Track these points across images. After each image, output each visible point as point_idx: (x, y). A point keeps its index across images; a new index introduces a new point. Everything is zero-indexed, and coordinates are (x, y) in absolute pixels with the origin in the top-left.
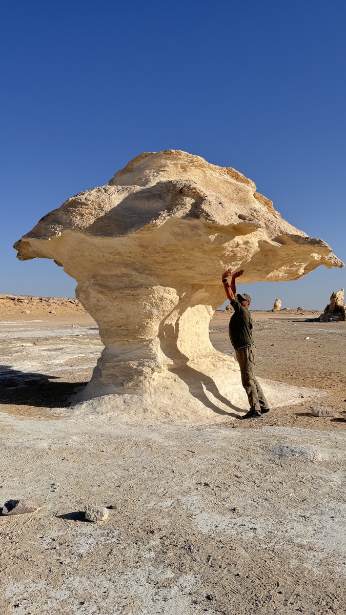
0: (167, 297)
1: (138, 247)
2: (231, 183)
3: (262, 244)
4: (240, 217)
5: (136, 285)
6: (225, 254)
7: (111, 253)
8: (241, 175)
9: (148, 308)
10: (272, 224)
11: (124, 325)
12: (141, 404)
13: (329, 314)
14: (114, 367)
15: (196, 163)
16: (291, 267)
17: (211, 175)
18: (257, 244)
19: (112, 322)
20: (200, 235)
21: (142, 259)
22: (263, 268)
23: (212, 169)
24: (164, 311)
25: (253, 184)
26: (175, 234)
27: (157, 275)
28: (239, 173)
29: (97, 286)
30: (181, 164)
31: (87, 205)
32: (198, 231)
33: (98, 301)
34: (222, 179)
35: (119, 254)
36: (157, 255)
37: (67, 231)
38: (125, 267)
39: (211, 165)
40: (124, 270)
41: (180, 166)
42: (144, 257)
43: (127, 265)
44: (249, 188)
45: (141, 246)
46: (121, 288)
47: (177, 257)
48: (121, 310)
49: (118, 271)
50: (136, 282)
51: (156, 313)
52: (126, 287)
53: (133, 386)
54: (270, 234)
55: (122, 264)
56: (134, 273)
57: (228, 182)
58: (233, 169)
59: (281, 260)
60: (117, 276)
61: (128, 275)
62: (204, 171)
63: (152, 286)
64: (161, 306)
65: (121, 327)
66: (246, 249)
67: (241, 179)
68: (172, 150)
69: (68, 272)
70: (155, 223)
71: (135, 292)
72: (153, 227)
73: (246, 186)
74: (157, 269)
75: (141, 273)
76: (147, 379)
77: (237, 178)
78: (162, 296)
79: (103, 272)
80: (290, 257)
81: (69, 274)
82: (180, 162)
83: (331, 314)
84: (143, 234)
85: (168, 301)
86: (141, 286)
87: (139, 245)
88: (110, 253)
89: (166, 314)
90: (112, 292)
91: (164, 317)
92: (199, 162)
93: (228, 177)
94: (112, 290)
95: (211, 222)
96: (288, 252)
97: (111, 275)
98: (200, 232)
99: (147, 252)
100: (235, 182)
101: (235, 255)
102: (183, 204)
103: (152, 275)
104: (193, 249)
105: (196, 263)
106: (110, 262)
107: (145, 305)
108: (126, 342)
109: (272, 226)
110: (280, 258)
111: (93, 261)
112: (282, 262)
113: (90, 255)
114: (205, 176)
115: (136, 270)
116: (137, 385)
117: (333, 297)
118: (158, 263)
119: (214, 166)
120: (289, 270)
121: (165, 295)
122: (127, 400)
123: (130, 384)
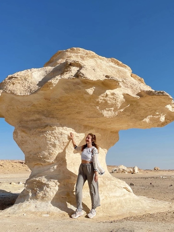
0: (65, 133)
1: (44, 100)
2: (114, 67)
3: (126, 96)
4: (106, 76)
6: (98, 102)
8: (120, 62)
9: (52, 140)
10: (135, 86)
12: (46, 208)
15: (89, 55)
16: (153, 115)
17: (101, 62)
18: (123, 96)
19: (31, 151)
20: (80, 89)
21: (47, 108)
22: (131, 114)
23: (101, 59)
24: (63, 142)
25: (129, 68)
26: (65, 89)
27: (57, 118)
28: (119, 61)
29: (21, 127)
30: (80, 56)
31: (17, 78)
32: (78, 86)
33: (22, 137)
34: (108, 65)
35: (34, 105)
36: (55, 104)
38: (38, 114)
39: (100, 57)
40: (37, 116)
41: (79, 57)
42: (48, 106)
43: (39, 113)
44: (126, 70)
45: (46, 99)
47: (69, 105)
50: (45, 123)
51: (58, 144)
54: (134, 92)
55: (36, 112)
56: (43, 117)
57: (112, 67)
58: (114, 59)
59: (144, 109)
62: (96, 60)
63: (54, 125)
64: (61, 139)
65: (36, 154)
66: (113, 98)
67: (121, 65)
68: (74, 48)
69: (7, 121)
70: (51, 82)
72: (50, 84)
73: (124, 69)
74: (57, 114)
75: (47, 117)
76: (52, 190)
77: (118, 64)
78: (62, 132)
79: (25, 118)
80: (149, 108)
81: (8, 122)
82: (79, 54)
84: (46, 90)
85: (66, 135)
86: (47, 126)
87: (45, 98)
88: (29, 105)
89: (66, 144)
90: (30, 131)
91: (64, 147)
92: (91, 54)
93: (112, 64)
94: (30, 129)
95: (84, 78)
96: (146, 103)
99: (50, 103)
100: (117, 67)
101: (106, 102)
102: (71, 71)
103: (54, 118)
104: (77, 99)
105: (82, 109)
106: (29, 111)
107: (50, 138)
109: (135, 87)
110: (143, 108)
111: (19, 112)
112: (145, 111)
113: (17, 108)
114: (97, 63)
115: (44, 115)
118: (57, 109)
119: (102, 57)
120: (152, 118)
121: (63, 131)
122: (37, 206)
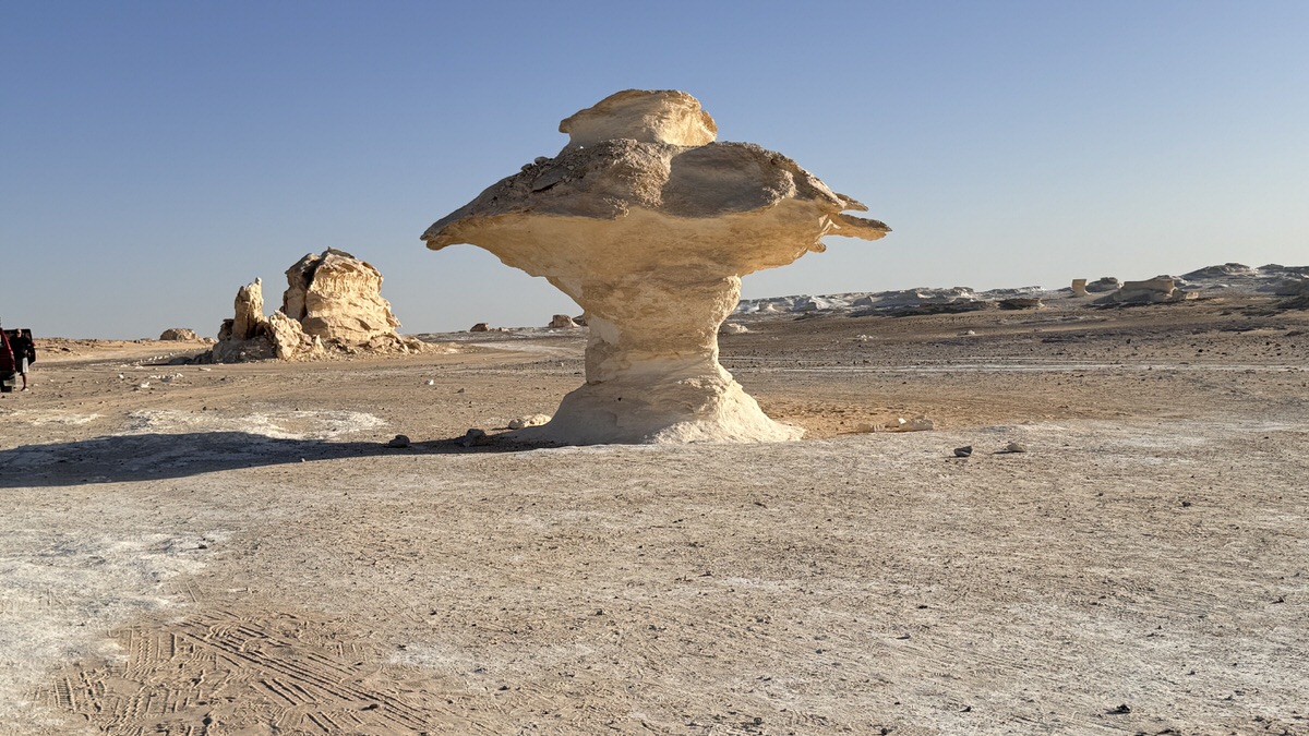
5: (712, 278)
7: (686, 238)
11: (687, 332)
13: (233, 342)
14: (667, 389)
37: (636, 208)
46: (691, 283)
48: (688, 312)
49: (686, 262)
52: (698, 283)
53: (706, 410)
60: (683, 267)
61: (700, 265)
71: (711, 289)
83: (238, 342)
97: (677, 267)
98: (811, 215)
108: (676, 356)
116: (711, 409)
117: (243, 298)
123: (703, 408)
